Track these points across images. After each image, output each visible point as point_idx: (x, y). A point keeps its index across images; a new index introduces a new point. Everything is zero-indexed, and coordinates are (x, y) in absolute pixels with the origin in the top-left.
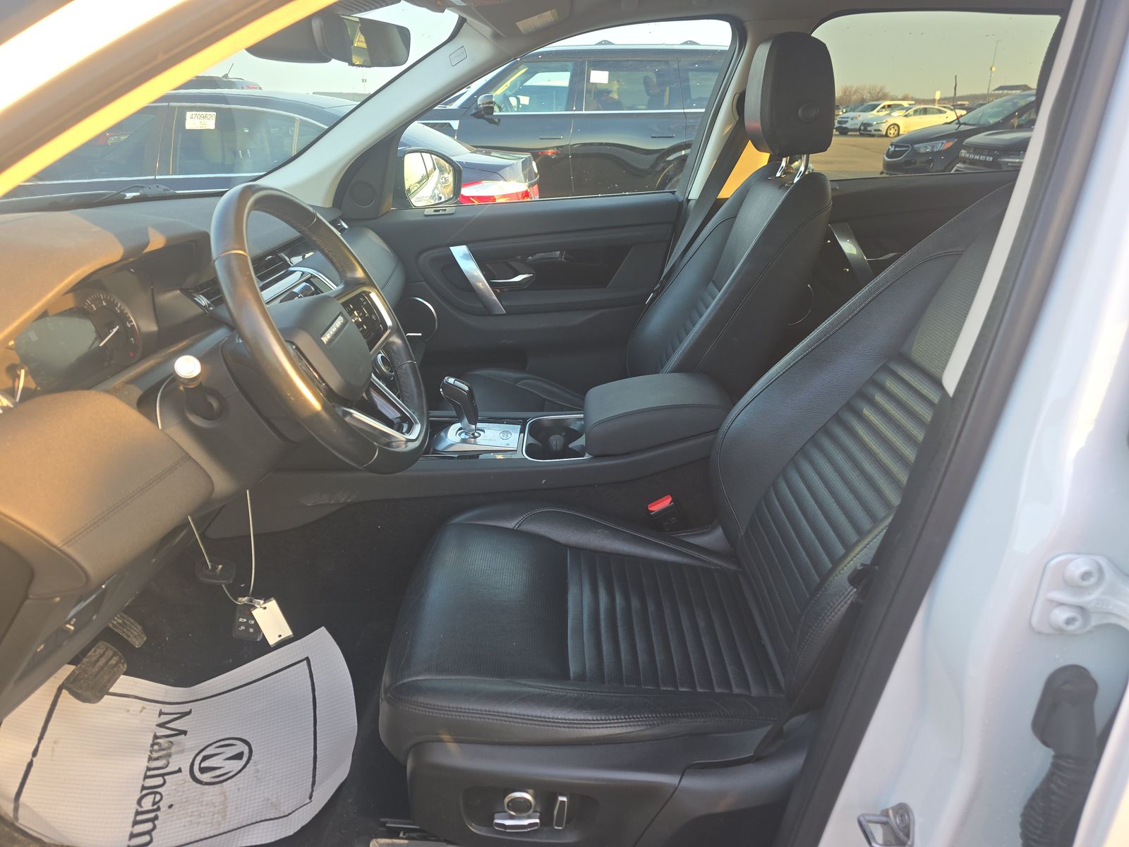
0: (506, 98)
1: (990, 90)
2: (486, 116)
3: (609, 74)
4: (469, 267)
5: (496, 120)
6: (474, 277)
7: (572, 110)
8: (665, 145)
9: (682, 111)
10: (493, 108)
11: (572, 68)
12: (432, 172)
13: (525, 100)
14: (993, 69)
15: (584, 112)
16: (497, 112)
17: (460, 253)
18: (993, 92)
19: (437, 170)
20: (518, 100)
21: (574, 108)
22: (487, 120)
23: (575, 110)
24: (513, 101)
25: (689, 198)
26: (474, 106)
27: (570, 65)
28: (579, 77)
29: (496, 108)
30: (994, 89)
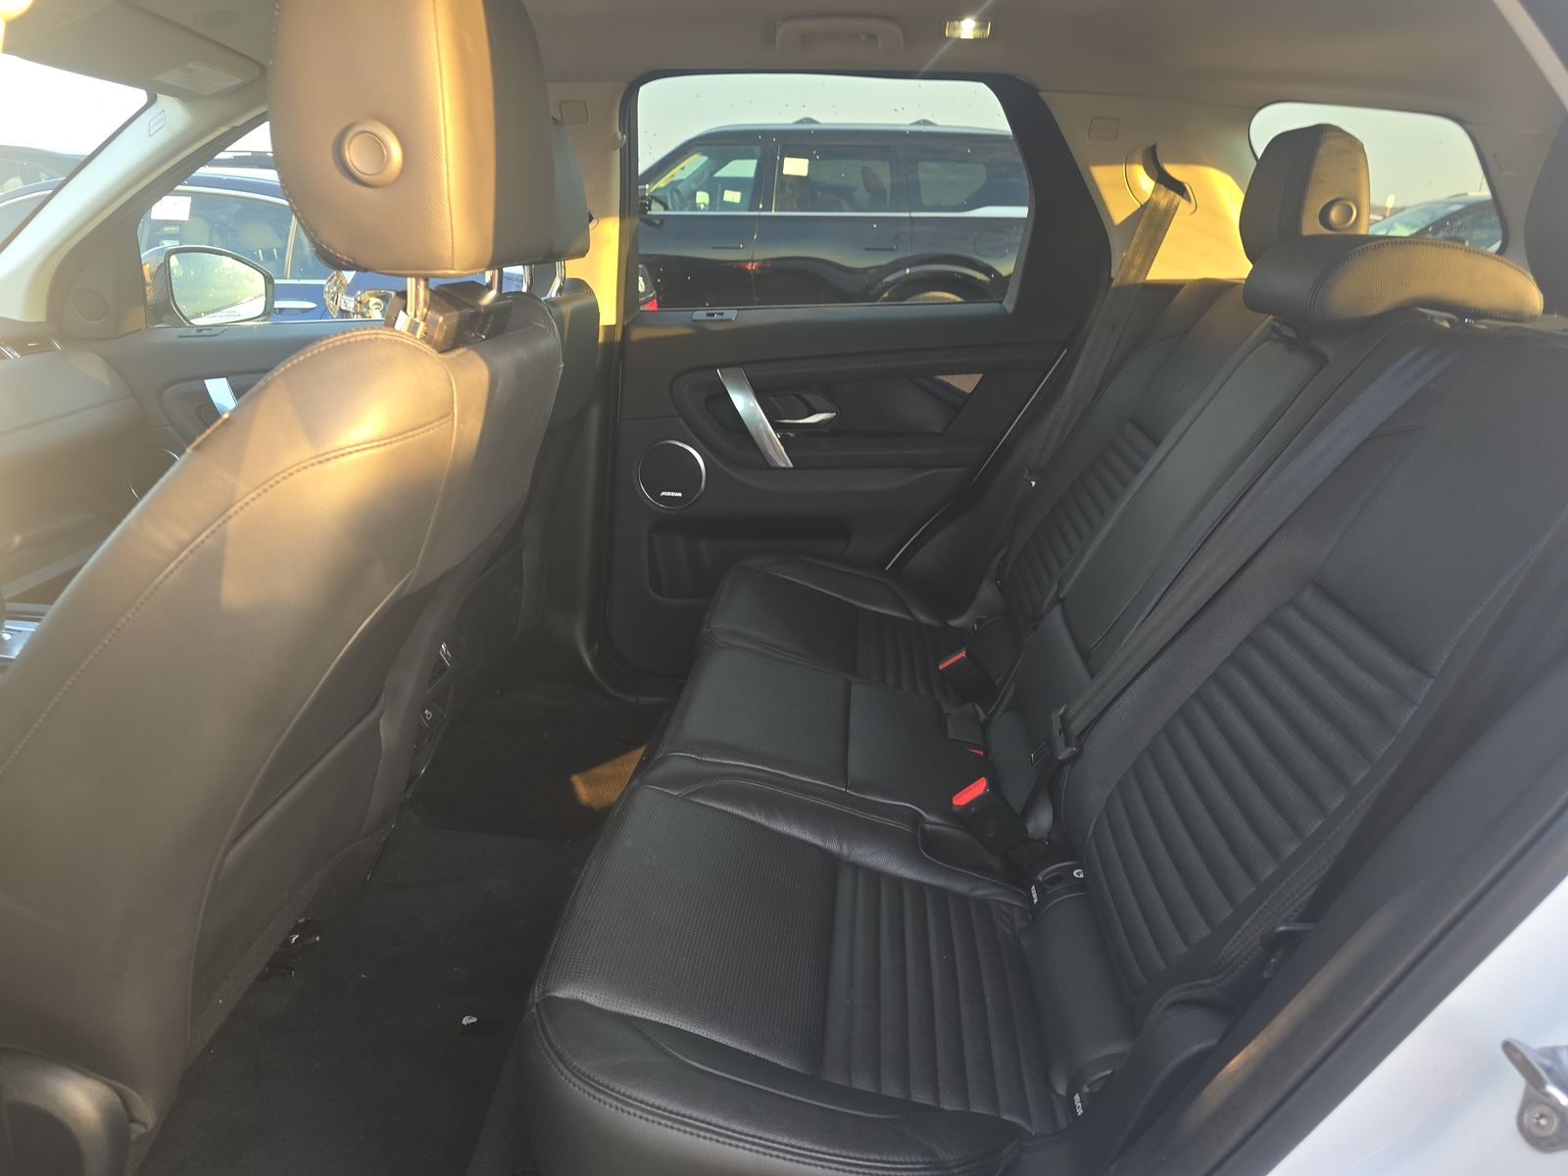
3: (809, 165)
7: (758, 209)
8: (884, 260)
9: (907, 215)
10: (647, 205)
11: (758, 154)
15: (773, 213)
16: (654, 211)
21: (761, 206)
23: (762, 210)
27: (757, 149)
28: (768, 166)
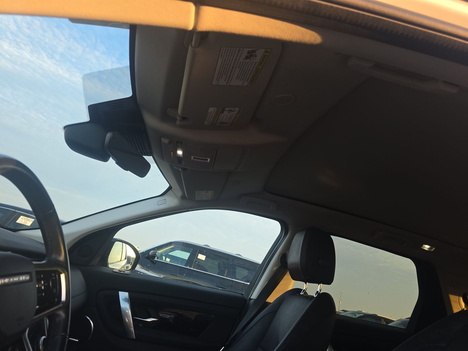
0: (162, 255)
1: (340, 310)
2: (151, 259)
3: (206, 257)
4: (125, 306)
5: (155, 262)
6: (125, 312)
9: (231, 279)
10: (155, 256)
11: (191, 251)
12: (123, 261)
13: (168, 260)
14: (340, 302)
15: (192, 269)
16: (156, 259)
17: (123, 295)
18: (341, 311)
19: (126, 260)
20: (166, 259)
21: (188, 266)
22: (151, 261)
24: (164, 258)
25: (251, 298)
26: (147, 254)
28: (193, 256)
29: (156, 257)
30: (341, 310)
